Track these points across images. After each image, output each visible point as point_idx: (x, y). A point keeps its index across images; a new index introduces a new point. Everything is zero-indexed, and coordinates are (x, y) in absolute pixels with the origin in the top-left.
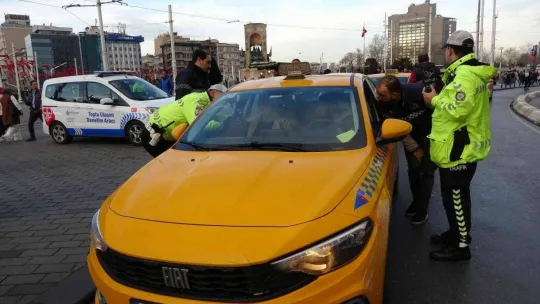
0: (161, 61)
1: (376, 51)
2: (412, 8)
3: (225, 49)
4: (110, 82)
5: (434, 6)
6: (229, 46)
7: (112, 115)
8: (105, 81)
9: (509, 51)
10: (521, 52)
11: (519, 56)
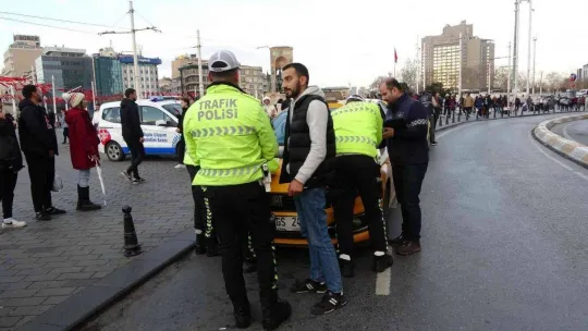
0: (179, 84)
1: (409, 75)
2: (447, 29)
3: (247, 73)
4: (163, 107)
5: (471, 26)
6: (251, 69)
7: (165, 135)
8: (158, 105)
9: (551, 75)
10: (564, 77)
11: (561, 80)
